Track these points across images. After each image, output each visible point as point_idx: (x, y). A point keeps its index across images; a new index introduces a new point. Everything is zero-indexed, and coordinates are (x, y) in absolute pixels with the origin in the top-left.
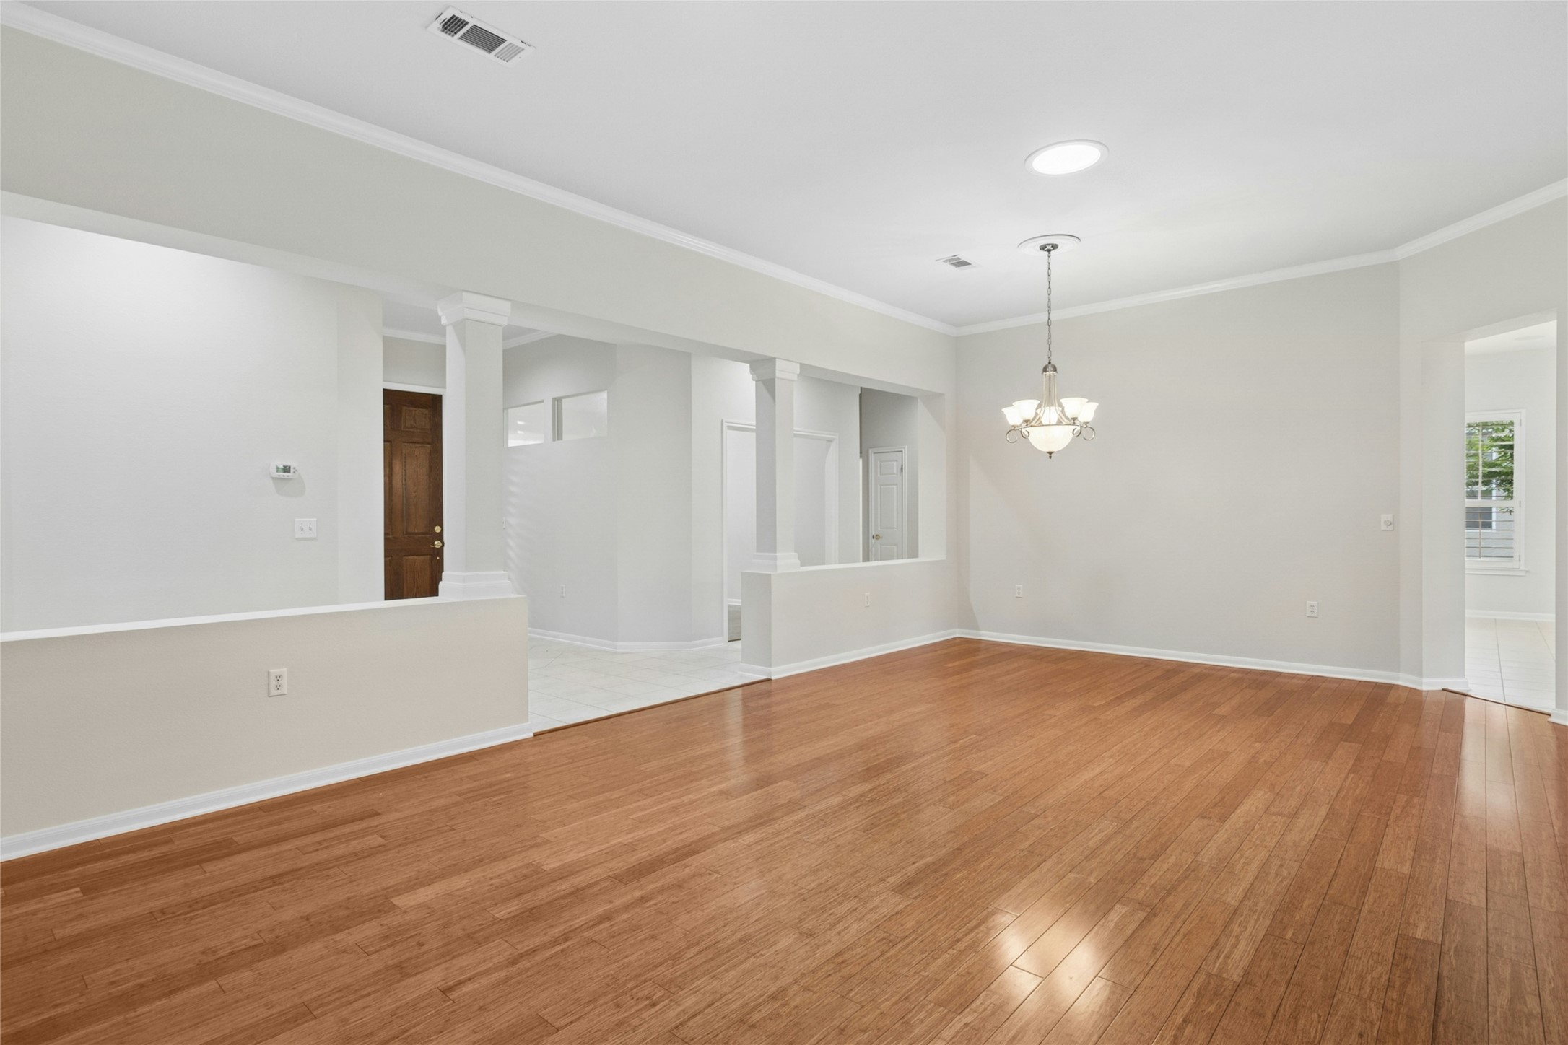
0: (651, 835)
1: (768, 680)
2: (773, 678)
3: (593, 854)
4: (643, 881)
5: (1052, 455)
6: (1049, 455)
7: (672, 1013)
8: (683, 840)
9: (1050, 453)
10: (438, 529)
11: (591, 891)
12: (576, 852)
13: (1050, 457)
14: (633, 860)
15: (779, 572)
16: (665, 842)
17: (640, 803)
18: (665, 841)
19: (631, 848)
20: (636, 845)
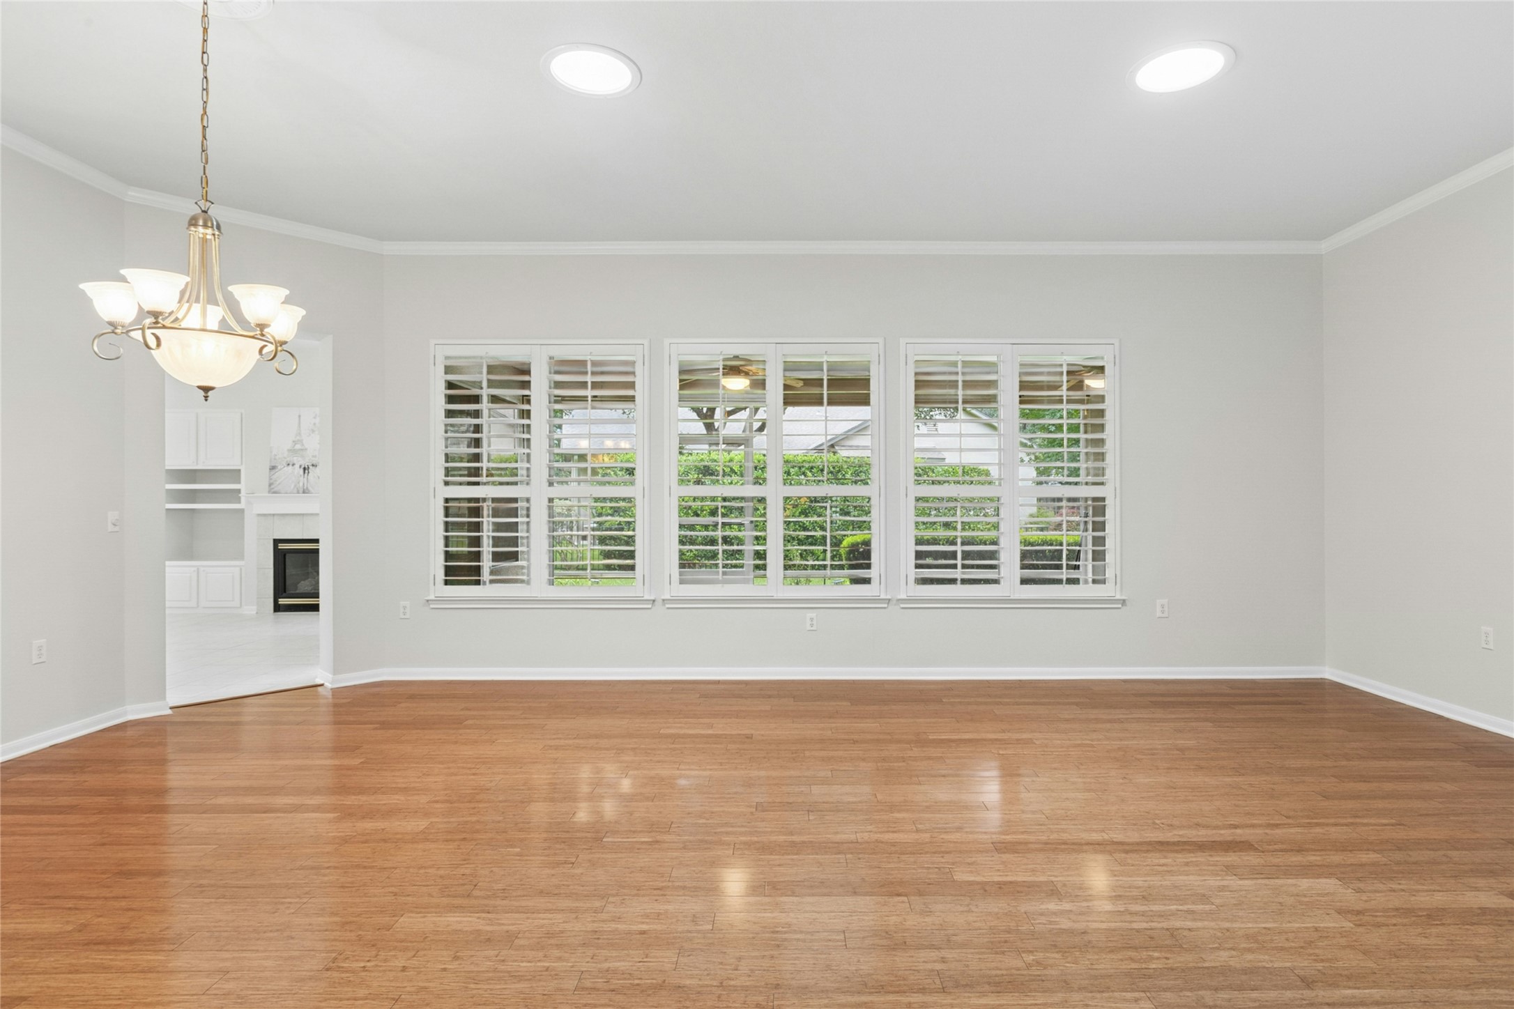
0: (1199, 875)
3: (1278, 878)
4: (1230, 838)
7: (1241, 779)
8: (1165, 857)
9: (206, 389)
11: (1284, 847)
12: (1300, 886)
13: (206, 398)
14: (1231, 858)
16: (1188, 862)
17: (1189, 924)
18: (1187, 864)
19: (1230, 869)
20: (1222, 871)
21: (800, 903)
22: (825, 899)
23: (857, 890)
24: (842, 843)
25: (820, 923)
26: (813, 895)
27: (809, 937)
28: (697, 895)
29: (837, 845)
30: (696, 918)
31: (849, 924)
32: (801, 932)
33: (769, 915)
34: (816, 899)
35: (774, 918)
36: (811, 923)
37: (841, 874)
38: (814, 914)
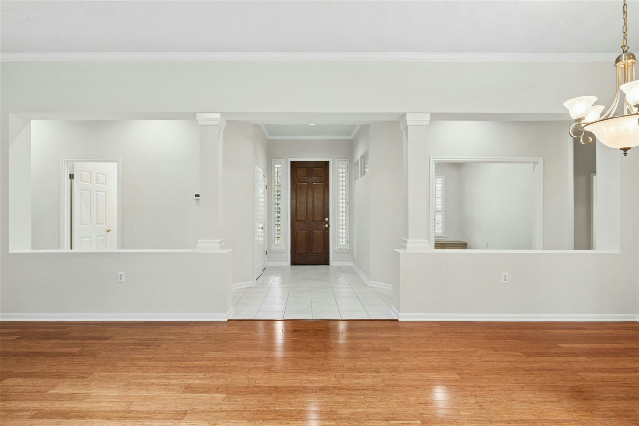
1: (397, 320)
2: (400, 320)
5: (628, 151)
6: (623, 152)
9: (625, 150)
10: (327, 219)
13: (625, 154)
15: (408, 251)
21: (302, 383)
22: (290, 385)
23: (275, 388)
24: (273, 419)
25: (294, 375)
26: (295, 387)
27: (299, 371)
28: (346, 386)
29: (277, 418)
30: (343, 377)
31: (283, 375)
32: (302, 372)
33: (314, 378)
34: (294, 385)
35: (312, 377)
36: (298, 375)
37: (280, 397)
38: (296, 379)
